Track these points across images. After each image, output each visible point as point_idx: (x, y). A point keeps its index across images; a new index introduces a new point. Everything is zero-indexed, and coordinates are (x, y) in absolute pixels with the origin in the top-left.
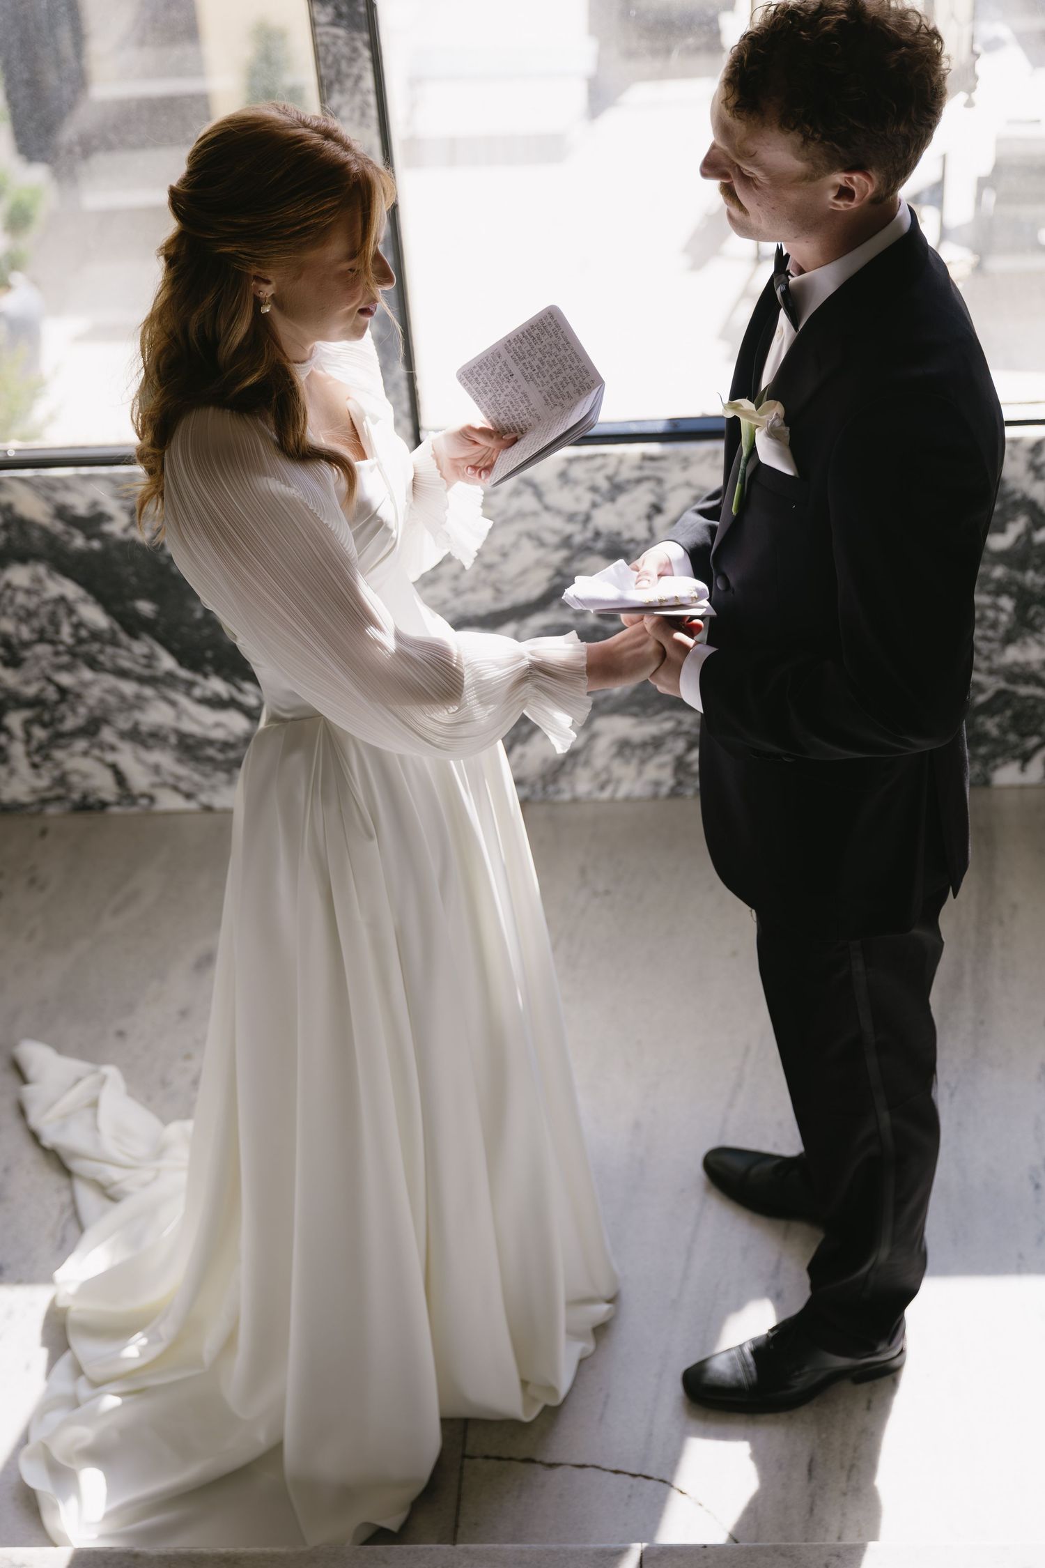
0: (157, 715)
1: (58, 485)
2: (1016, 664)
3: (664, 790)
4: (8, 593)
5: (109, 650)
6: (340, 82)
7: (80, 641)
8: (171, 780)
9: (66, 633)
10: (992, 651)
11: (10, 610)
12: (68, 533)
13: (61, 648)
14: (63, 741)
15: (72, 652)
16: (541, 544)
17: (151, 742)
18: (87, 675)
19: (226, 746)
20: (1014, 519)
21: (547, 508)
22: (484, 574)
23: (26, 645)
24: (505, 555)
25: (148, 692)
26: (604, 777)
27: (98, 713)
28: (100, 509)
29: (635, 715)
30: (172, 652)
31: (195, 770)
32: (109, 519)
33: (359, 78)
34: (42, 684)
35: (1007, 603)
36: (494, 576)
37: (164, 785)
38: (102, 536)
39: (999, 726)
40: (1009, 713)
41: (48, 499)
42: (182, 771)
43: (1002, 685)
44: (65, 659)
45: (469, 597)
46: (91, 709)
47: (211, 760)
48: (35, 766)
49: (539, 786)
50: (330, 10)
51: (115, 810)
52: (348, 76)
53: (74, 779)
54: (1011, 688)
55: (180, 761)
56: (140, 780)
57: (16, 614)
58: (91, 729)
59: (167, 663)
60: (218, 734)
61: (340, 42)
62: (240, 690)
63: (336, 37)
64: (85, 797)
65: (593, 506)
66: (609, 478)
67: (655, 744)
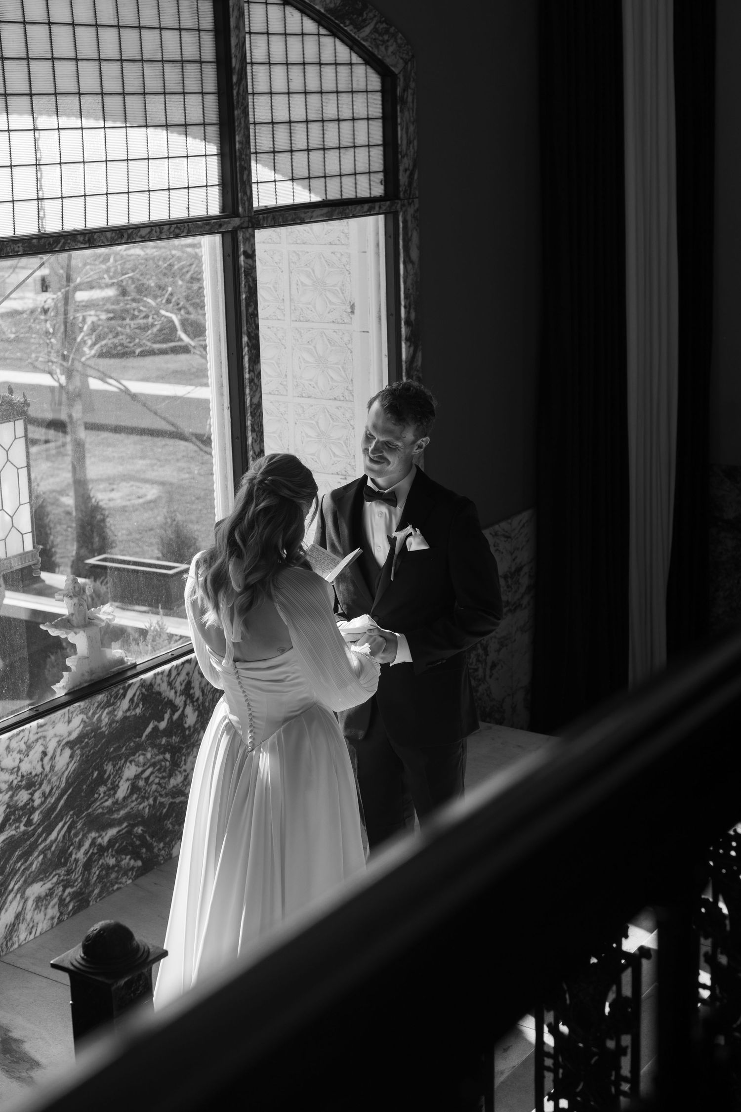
2: (174, 787)
3: (56, 920)
10: (165, 783)
20: (166, 712)
26: (31, 925)
29: (42, 880)
35: (168, 756)
39: (171, 823)
40: (174, 815)
43: (171, 800)
54: (174, 801)
65: (21, 761)
66: (25, 743)
67: (50, 893)
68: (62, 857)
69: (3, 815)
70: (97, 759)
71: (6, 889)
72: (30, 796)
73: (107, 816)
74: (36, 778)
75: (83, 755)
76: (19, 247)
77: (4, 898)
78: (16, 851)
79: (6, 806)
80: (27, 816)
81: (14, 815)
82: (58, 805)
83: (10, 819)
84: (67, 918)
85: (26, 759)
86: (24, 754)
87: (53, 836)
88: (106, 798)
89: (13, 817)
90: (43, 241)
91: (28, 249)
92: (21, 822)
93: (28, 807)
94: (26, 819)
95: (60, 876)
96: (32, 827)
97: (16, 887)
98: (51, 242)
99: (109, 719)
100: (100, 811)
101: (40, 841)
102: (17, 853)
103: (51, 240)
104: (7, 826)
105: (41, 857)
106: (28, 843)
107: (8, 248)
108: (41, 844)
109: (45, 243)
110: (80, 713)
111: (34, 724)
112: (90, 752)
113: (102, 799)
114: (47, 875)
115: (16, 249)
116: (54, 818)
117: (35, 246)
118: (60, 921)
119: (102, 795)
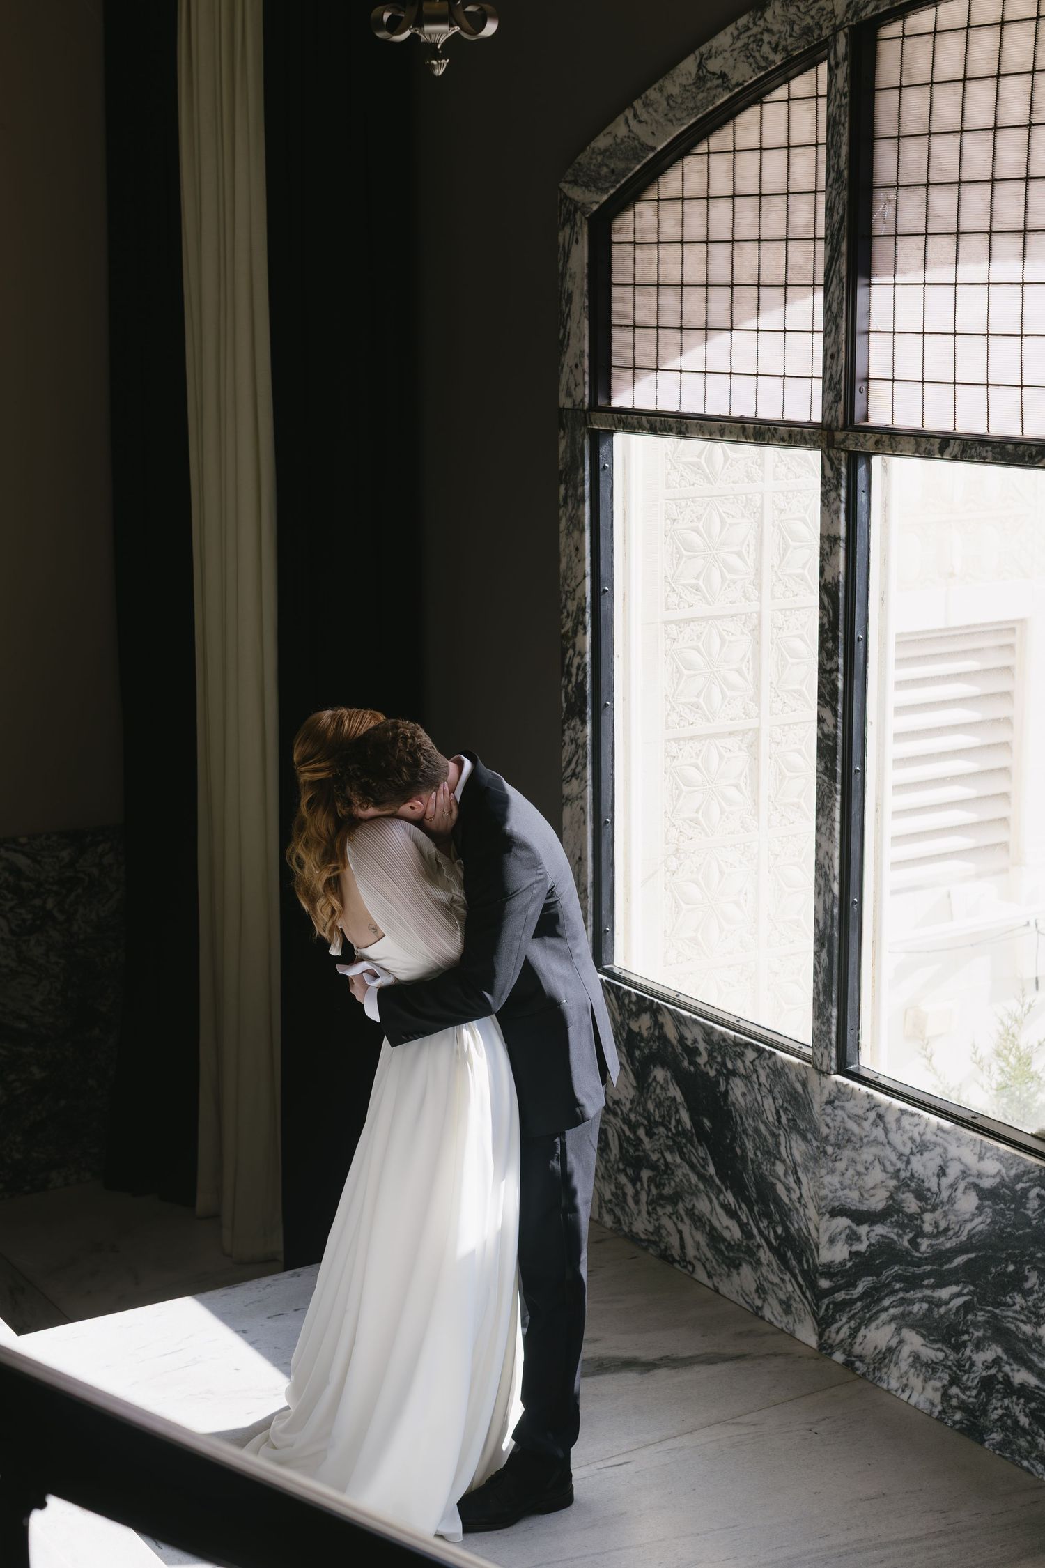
0: (703, 1206)
1: (683, 1022)
4: (654, 1084)
5: (689, 1145)
6: (823, 810)
7: (678, 1134)
8: (703, 1258)
9: (673, 1122)
11: (653, 1097)
12: (682, 1055)
13: (670, 1134)
14: (662, 1202)
15: (674, 1142)
16: (885, 1171)
17: (698, 1224)
18: (678, 1160)
19: (730, 1247)
21: (889, 1143)
22: (856, 1178)
23: (657, 1124)
24: (867, 1169)
25: (701, 1186)
26: (904, 1380)
27: (679, 1190)
28: (697, 1045)
29: (923, 1336)
30: (714, 1164)
31: (714, 1258)
32: (700, 1054)
33: (831, 810)
34: (660, 1155)
36: (860, 1183)
37: (699, 1260)
38: (696, 1065)
41: (677, 1028)
42: (709, 1255)
44: (670, 1143)
45: (847, 1192)
46: (676, 1186)
47: (721, 1251)
48: (648, 1213)
49: (872, 1366)
50: (823, 764)
51: (677, 1265)
52: (827, 807)
53: (664, 1232)
55: (708, 1245)
56: (691, 1252)
57: (655, 1099)
58: (675, 1199)
59: (712, 1170)
60: (726, 1234)
61: (826, 785)
62: (740, 1208)
63: (825, 782)
64: (666, 1249)
65: (912, 1153)
66: (921, 1135)
67: (932, 1367)
68: (953, 1336)
69: (885, 1203)
70: (1016, 1248)
71: (881, 1299)
72: (919, 1211)
73: (1022, 1345)
74: (929, 1194)
75: (996, 1223)
76: (987, 451)
77: (877, 1309)
78: (896, 1264)
79: (888, 1194)
80: (913, 1233)
81: (898, 1216)
82: (955, 1257)
83: (892, 1216)
84: (951, 1427)
85: (918, 1155)
86: (917, 1147)
87: (944, 1293)
88: (1024, 1318)
89: (895, 1217)
90: (1022, 448)
91: (1000, 457)
92: (905, 1233)
93: (915, 1222)
94: (911, 1235)
95: (946, 1357)
96: (917, 1255)
97: (892, 1311)
98: (1034, 453)
99: (1040, 1206)
100: (1012, 1327)
101: (926, 1282)
102: (896, 1268)
103: (1034, 450)
104: (888, 1221)
105: (925, 1306)
106: (911, 1269)
107: (973, 450)
108: (927, 1287)
109: (1024, 452)
110: (997, 1160)
111: (934, 1119)
112: (1006, 1226)
113: (1016, 1312)
114: (931, 1338)
115: (984, 454)
116: (946, 1270)
117: (1009, 454)
118: (940, 1419)
119: (1017, 1307)
